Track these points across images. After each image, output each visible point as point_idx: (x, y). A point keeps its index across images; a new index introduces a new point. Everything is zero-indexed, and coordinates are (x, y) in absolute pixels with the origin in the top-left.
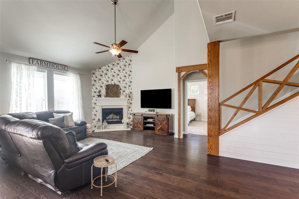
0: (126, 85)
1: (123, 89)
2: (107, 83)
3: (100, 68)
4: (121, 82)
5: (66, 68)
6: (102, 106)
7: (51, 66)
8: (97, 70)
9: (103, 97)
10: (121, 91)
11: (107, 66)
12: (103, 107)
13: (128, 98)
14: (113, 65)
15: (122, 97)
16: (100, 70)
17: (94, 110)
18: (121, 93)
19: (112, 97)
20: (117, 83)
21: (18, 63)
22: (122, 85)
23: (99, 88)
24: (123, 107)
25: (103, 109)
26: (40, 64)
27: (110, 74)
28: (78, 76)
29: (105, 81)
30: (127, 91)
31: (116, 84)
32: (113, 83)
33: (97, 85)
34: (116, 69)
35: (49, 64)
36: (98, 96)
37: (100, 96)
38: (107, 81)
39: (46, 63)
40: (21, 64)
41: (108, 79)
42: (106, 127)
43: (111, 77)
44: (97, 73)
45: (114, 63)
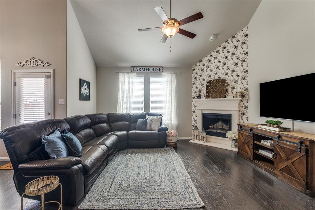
0: (236, 78)
1: (232, 84)
2: (209, 79)
3: (201, 61)
4: (229, 75)
5: (161, 69)
6: (202, 110)
7: (147, 70)
8: (198, 64)
9: (203, 98)
10: (229, 88)
11: (209, 56)
12: (204, 112)
13: (239, 98)
14: (218, 51)
15: (230, 97)
16: (201, 64)
17: (194, 114)
18: (230, 92)
19: (214, 98)
20: (223, 77)
21: (123, 73)
22: (230, 80)
23: (200, 87)
24: (232, 113)
25: (204, 115)
26: (138, 70)
27: (213, 66)
28: (174, 76)
29: (206, 76)
30: (239, 88)
31: (221, 78)
32: (217, 78)
33: (198, 83)
34: (221, 56)
35: (145, 69)
36: (197, 97)
37: (199, 97)
38: (210, 76)
39: (143, 68)
40: (125, 73)
41: (210, 74)
42: (204, 139)
43: (214, 70)
44: (198, 68)
45: (218, 49)
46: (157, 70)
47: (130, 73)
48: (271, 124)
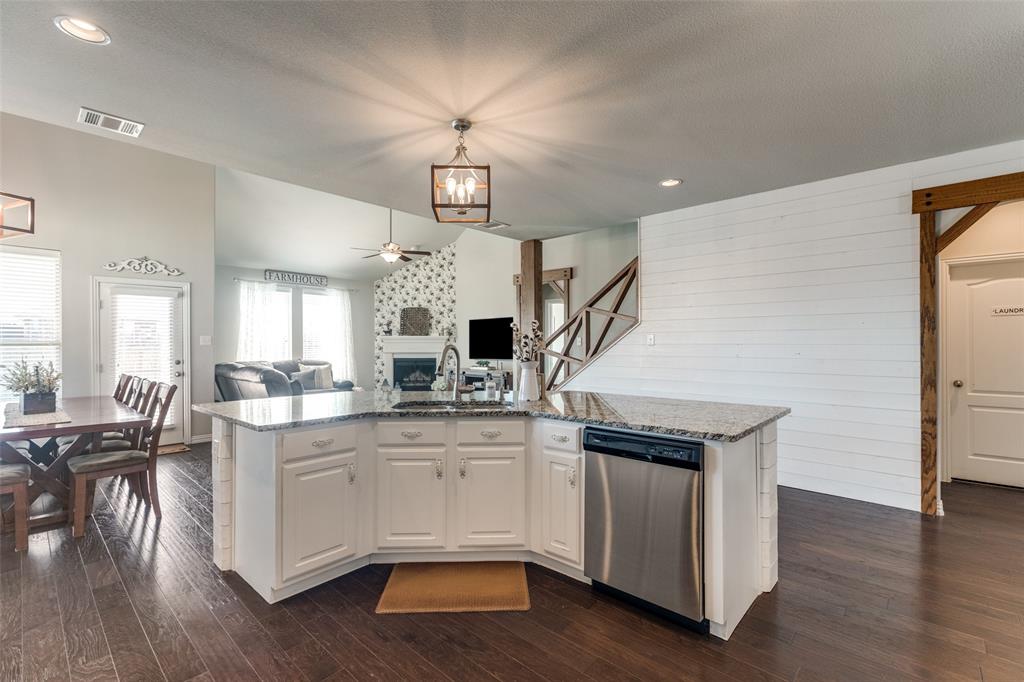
0: (442, 309)
1: (436, 316)
2: (405, 306)
3: (391, 275)
4: (433, 303)
5: (324, 281)
6: (393, 354)
7: (299, 280)
8: (385, 279)
9: (395, 335)
10: (433, 322)
11: (404, 269)
12: (396, 356)
13: (446, 336)
14: (417, 266)
15: (434, 334)
16: (391, 279)
17: (378, 361)
18: (433, 326)
19: (413, 334)
20: (424, 305)
21: (249, 281)
22: (434, 309)
23: (388, 316)
24: (436, 356)
25: (396, 361)
26: (280, 279)
27: (410, 285)
28: (347, 295)
29: (401, 300)
30: (446, 323)
31: (422, 306)
32: (416, 306)
33: (385, 309)
34: (422, 274)
35: (295, 277)
36: (386, 332)
37: (389, 332)
38: (405, 301)
39: (291, 275)
40: (254, 282)
41: (406, 297)
43: (413, 293)
44: (386, 285)
45: (418, 262)
46: (317, 280)
47: (262, 282)
48: (480, 364)
